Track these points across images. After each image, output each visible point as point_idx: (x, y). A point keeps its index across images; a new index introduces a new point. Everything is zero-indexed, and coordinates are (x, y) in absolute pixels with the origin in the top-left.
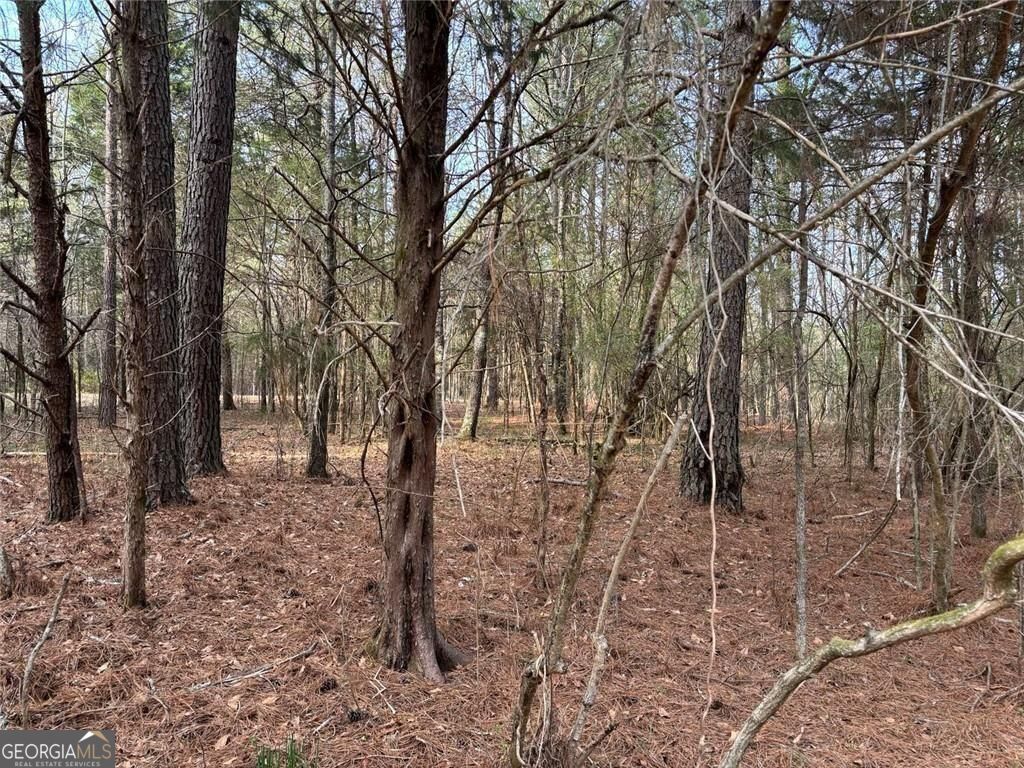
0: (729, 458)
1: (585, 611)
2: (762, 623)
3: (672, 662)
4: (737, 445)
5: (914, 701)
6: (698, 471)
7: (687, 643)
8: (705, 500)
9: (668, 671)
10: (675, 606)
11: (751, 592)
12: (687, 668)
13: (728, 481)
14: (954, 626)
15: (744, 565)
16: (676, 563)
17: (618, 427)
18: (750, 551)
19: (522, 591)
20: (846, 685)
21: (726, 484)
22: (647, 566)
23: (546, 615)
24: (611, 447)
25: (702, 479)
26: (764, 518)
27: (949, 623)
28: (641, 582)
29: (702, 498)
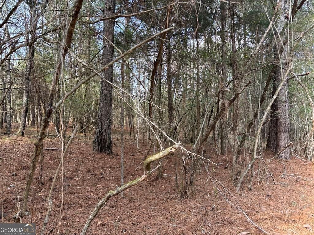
0: (108, 138)
1: (56, 191)
2: (113, 187)
3: (83, 203)
4: (110, 134)
5: (150, 203)
6: (98, 143)
7: (89, 197)
8: (100, 152)
9: (81, 206)
10: (87, 185)
11: (111, 178)
12: (88, 204)
13: (108, 145)
14: (137, 183)
15: (110, 170)
16: (89, 172)
17: (42, 131)
18: (112, 166)
19: (33, 188)
20: (134, 201)
21: (107, 146)
22: (80, 174)
23: (41, 194)
24: (40, 137)
25: (100, 145)
26: (118, 156)
27: (136, 182)
28: (77, 179)
29: (99, 151)
